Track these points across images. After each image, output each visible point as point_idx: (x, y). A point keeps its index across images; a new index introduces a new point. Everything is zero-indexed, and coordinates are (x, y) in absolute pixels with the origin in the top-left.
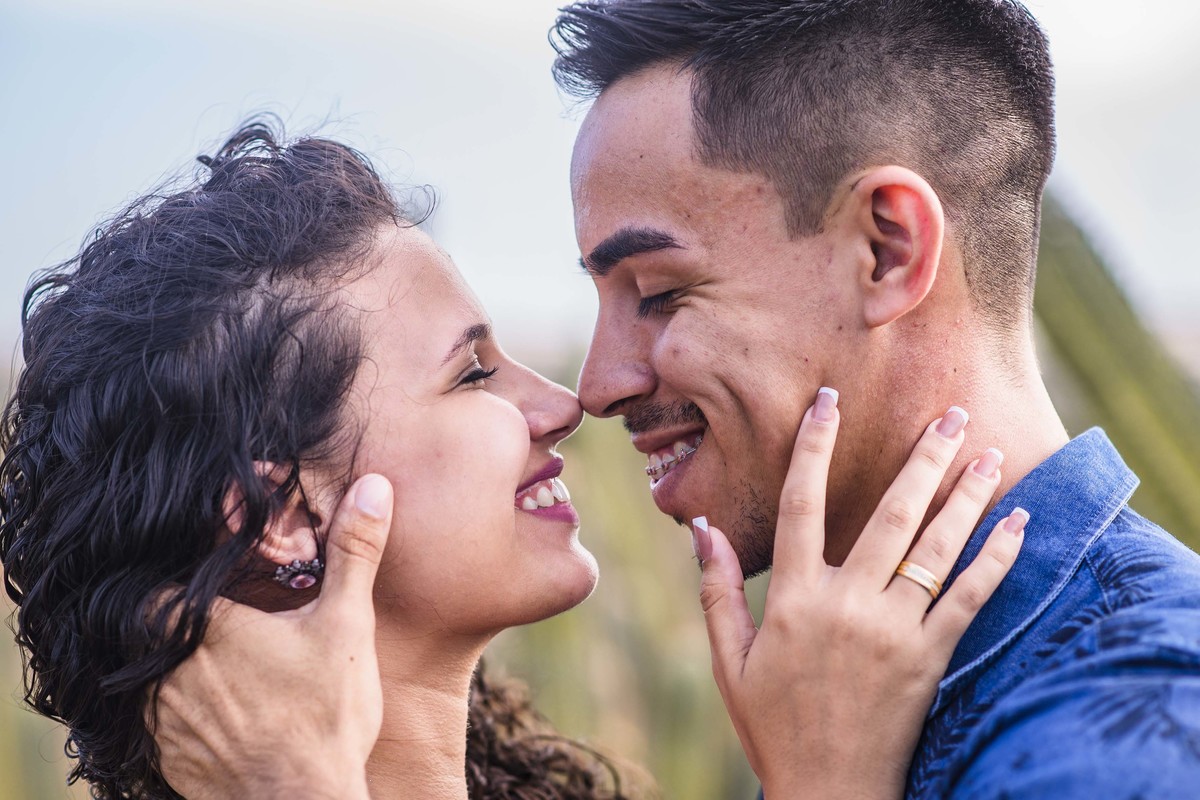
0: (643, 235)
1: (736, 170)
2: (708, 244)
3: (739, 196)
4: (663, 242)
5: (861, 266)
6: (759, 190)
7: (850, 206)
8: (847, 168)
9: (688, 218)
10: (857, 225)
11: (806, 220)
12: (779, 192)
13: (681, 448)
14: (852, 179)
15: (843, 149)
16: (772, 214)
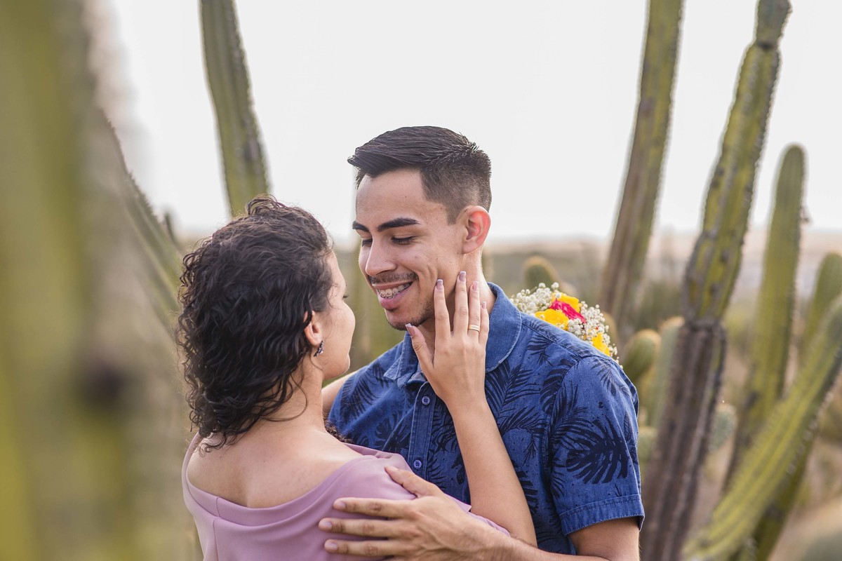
0: (407, 220)
1: (435, 202)
2: (427, 223)
3: (436, 209)
4: (413, 222)
5: (464, 234)
6: (441, 208)
7: (463, 217)
8: (464, 205)
9: (420, 214)
10: (464, 222)
11: (452, 220)
12: (446, 210)
13: (401, 288)
14: (465, 209)
15: (464, 199)
16: (443, 217)
